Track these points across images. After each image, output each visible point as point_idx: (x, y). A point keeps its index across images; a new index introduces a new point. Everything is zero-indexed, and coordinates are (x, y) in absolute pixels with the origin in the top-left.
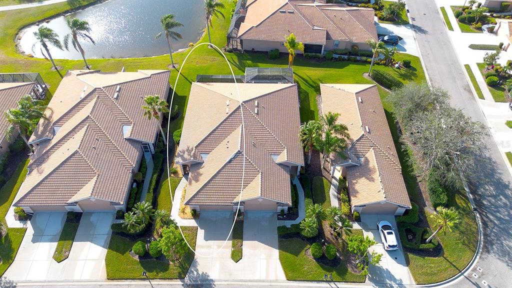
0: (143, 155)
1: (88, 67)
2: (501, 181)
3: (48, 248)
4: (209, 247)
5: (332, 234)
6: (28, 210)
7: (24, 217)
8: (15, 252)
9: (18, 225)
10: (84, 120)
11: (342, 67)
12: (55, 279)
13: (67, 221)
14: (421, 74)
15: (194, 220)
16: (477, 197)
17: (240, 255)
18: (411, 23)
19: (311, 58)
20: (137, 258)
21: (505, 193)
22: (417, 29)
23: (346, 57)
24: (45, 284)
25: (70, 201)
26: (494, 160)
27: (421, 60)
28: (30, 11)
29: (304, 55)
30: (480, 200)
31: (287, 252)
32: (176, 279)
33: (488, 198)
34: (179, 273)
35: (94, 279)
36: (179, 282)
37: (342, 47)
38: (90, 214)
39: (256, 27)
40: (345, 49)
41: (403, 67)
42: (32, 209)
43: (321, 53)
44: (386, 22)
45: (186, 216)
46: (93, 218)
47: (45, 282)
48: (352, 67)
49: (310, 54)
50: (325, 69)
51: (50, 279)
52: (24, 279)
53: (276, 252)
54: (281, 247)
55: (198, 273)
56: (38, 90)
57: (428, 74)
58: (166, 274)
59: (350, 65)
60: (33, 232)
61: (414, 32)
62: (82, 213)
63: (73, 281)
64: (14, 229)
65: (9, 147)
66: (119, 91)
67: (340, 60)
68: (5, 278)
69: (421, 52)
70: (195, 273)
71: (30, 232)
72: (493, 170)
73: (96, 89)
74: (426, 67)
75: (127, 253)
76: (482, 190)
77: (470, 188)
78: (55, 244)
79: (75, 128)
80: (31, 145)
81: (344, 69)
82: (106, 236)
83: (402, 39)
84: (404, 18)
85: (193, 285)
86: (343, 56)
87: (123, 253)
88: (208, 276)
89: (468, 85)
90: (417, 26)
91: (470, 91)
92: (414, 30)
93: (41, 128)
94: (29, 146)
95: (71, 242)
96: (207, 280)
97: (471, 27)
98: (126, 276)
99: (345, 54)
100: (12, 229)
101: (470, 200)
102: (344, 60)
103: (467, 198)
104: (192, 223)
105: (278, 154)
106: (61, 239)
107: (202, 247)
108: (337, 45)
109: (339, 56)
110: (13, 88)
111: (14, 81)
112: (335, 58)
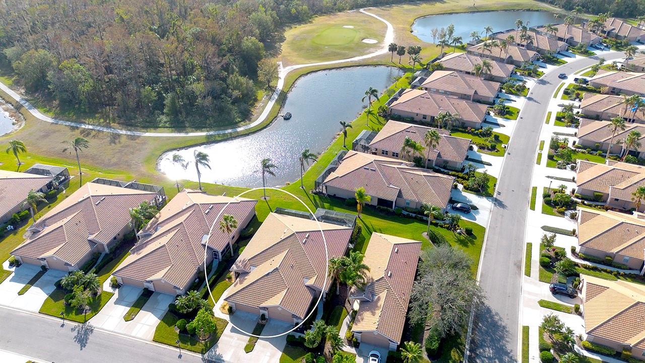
0: (213, 261)
1: (200, 189)
2: (504, 348)
3: (123, 310)
4: (231, 337)
5: (330, 351)
6: (120, 281)
7: (115, 285)
8: (101, 307)
9: (110, 290)
10: (178, 225)
11: (405, 223)
12: (119, 332)
13: (142, 295)
14: (479, 243)
15: (228, 316)
16: (473, 355)
17: (252, 348)
18: (495, 196)
19: (382, 211)
20: (178, 331)
21: (502, 359)
22: (498, 203)
23: (414, 215)
24: (112, 333)
25: (148, 279)
26: (507, 329)
27: (487, 231)
28: (176, 139)
29: (377, 207)
30: (474, 357)
31: (288, 355)
32: (199, 353)
33: (483, 358)
34: (203, 349)
35: (145, 338)
36: (200, 356)
37: (413, 206)
38: (159, 294)
39: (341, 177)
40: (416, 208)
41: (465, 234)
42: (123, 281)
43: (392, 208)
44: (470, 192)
45: (224, 311)
46: (160, 297)
47: (112, 332)
48: (416, 225)
49: (382, 207)
50: (392, 222)
51: (116, 331)
52: (100, 326)
53: (280, 354)
54: (286, 351)
55: (215, 353)
56: (159, 200)
57: (486, 244)
58: (193, 348)
59: (415, 223)
60: (117, 297)
61: (493, 205)
62: (153, 292)
63: (131, 336)
64: (106, 292)
65: (124, 236)
66: (211, 209)
67: (408, 217)
68: (89, 323)
69: (490, 224)
70: (214, 353)
71: (116, 296)
72: (502, 338)
73: (195, 204)
74: (488, 237)
75: (173, 326)
76: (481, 351)
77: (471, 346)
78: (128, 309)
79: (170, 229)
80: (138, 236)
81: (407, 225)
82: (163, 312)
83: (478, 209)
84: (490, 191)
85: (209, 361)
86: (411, 214)
87: (170, 325)
88: (222, 357)
89: (521, 262)
90: (499, 200)
91: (519, 267)
92: (494, 204)
93: (149, 226)
94: (137, 237)
95: (139, 309)
96: (220, 360)
97: (555, 210)
98: (166, 341)
99: (414, 213)
100: (104, 291)
101: (465, 356)
102: (411, 217)
103: (463, 353)
104: (227, 317)
105: (309, 278)
106: (133, 306)
107: (227, 336)
108: (408, 204)
109: (408, 213)
110: (141, 194)
111: (144, 190)
112: (404, 215)
